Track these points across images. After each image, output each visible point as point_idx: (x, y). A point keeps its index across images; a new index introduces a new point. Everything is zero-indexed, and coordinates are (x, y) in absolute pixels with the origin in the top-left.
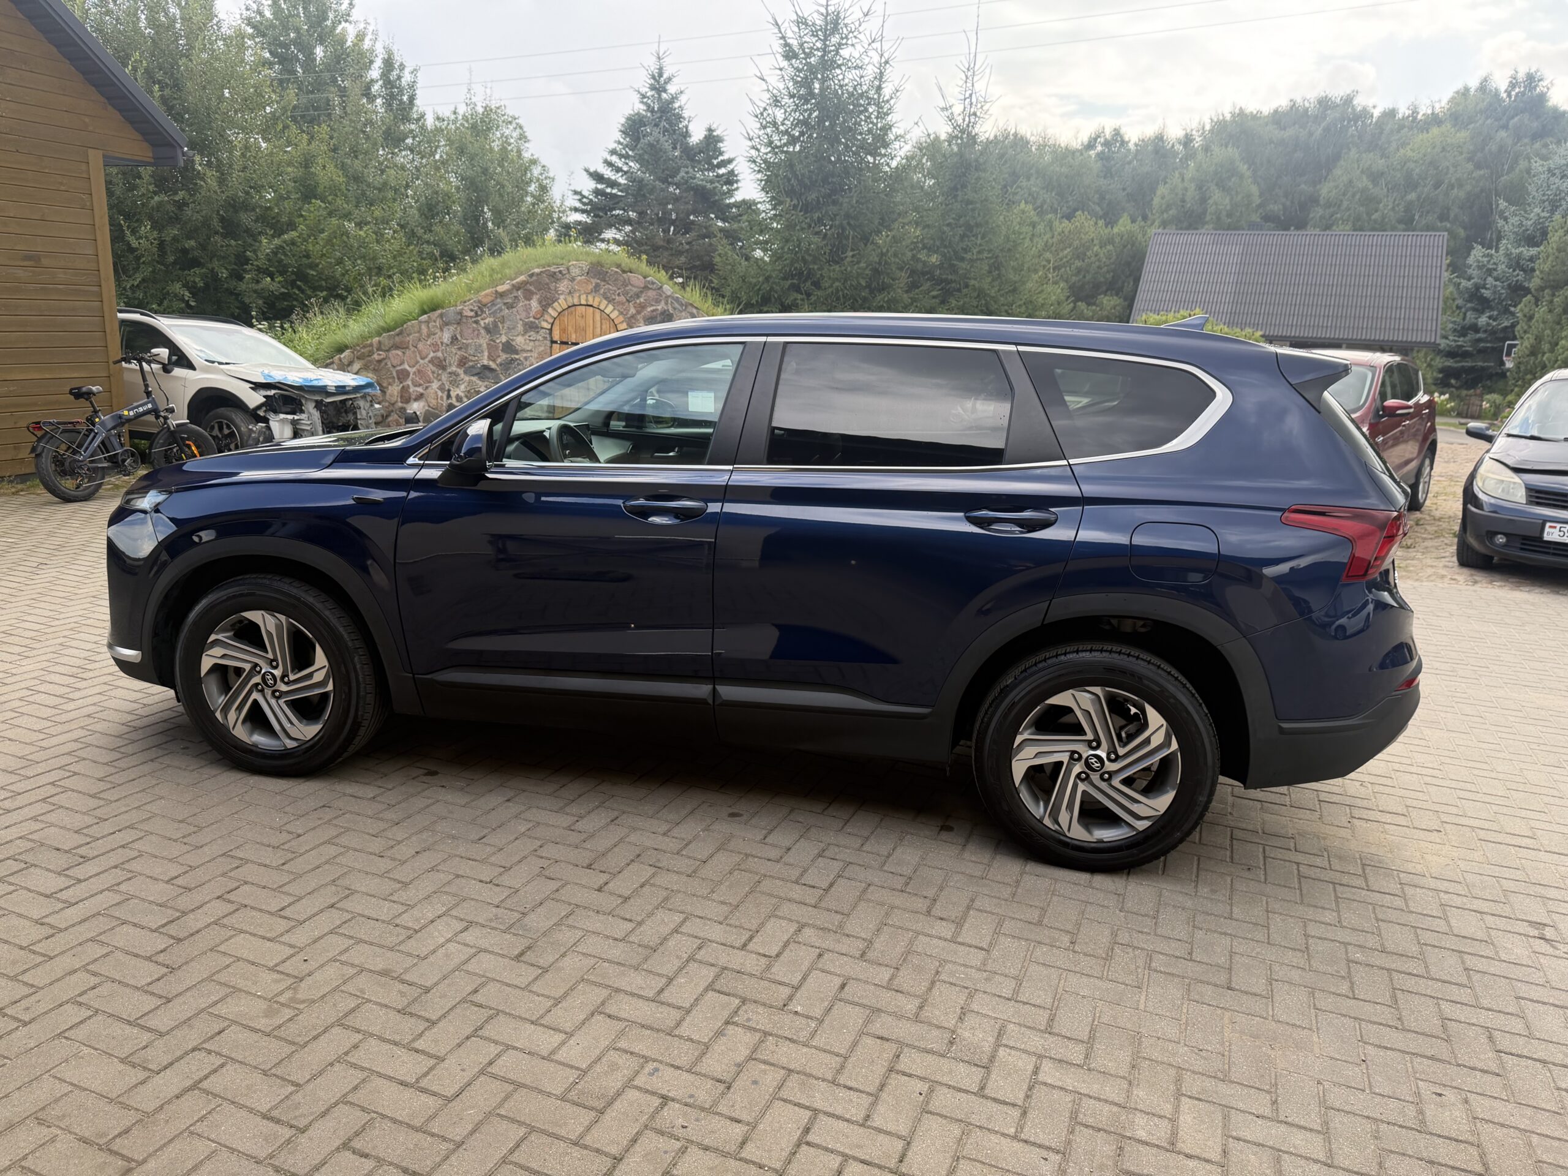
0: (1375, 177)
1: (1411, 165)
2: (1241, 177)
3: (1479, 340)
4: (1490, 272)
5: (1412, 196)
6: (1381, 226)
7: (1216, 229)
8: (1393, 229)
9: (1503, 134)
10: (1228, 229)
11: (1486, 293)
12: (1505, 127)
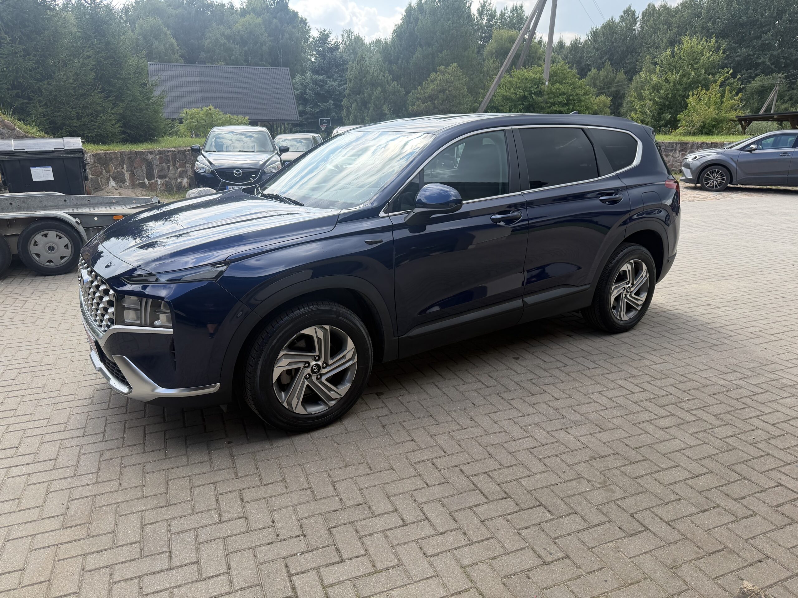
0: (228, 38)
1: (243, 33)
2: (166, 34)
3: (308, 118)
4: (306, 87)
5: (246, 48)
6: (235, 63)
7: (159, 62)
8: (242, 65)
9: (275, 21)
10: (166, 62)
11: (307, 97)
12: (275, 17)
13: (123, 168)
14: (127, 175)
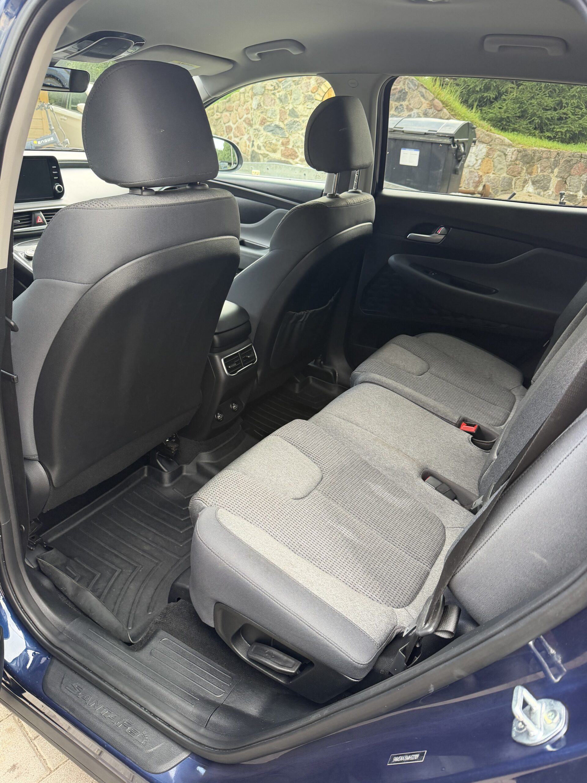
13: (552, 172)
14: (554, 181)
